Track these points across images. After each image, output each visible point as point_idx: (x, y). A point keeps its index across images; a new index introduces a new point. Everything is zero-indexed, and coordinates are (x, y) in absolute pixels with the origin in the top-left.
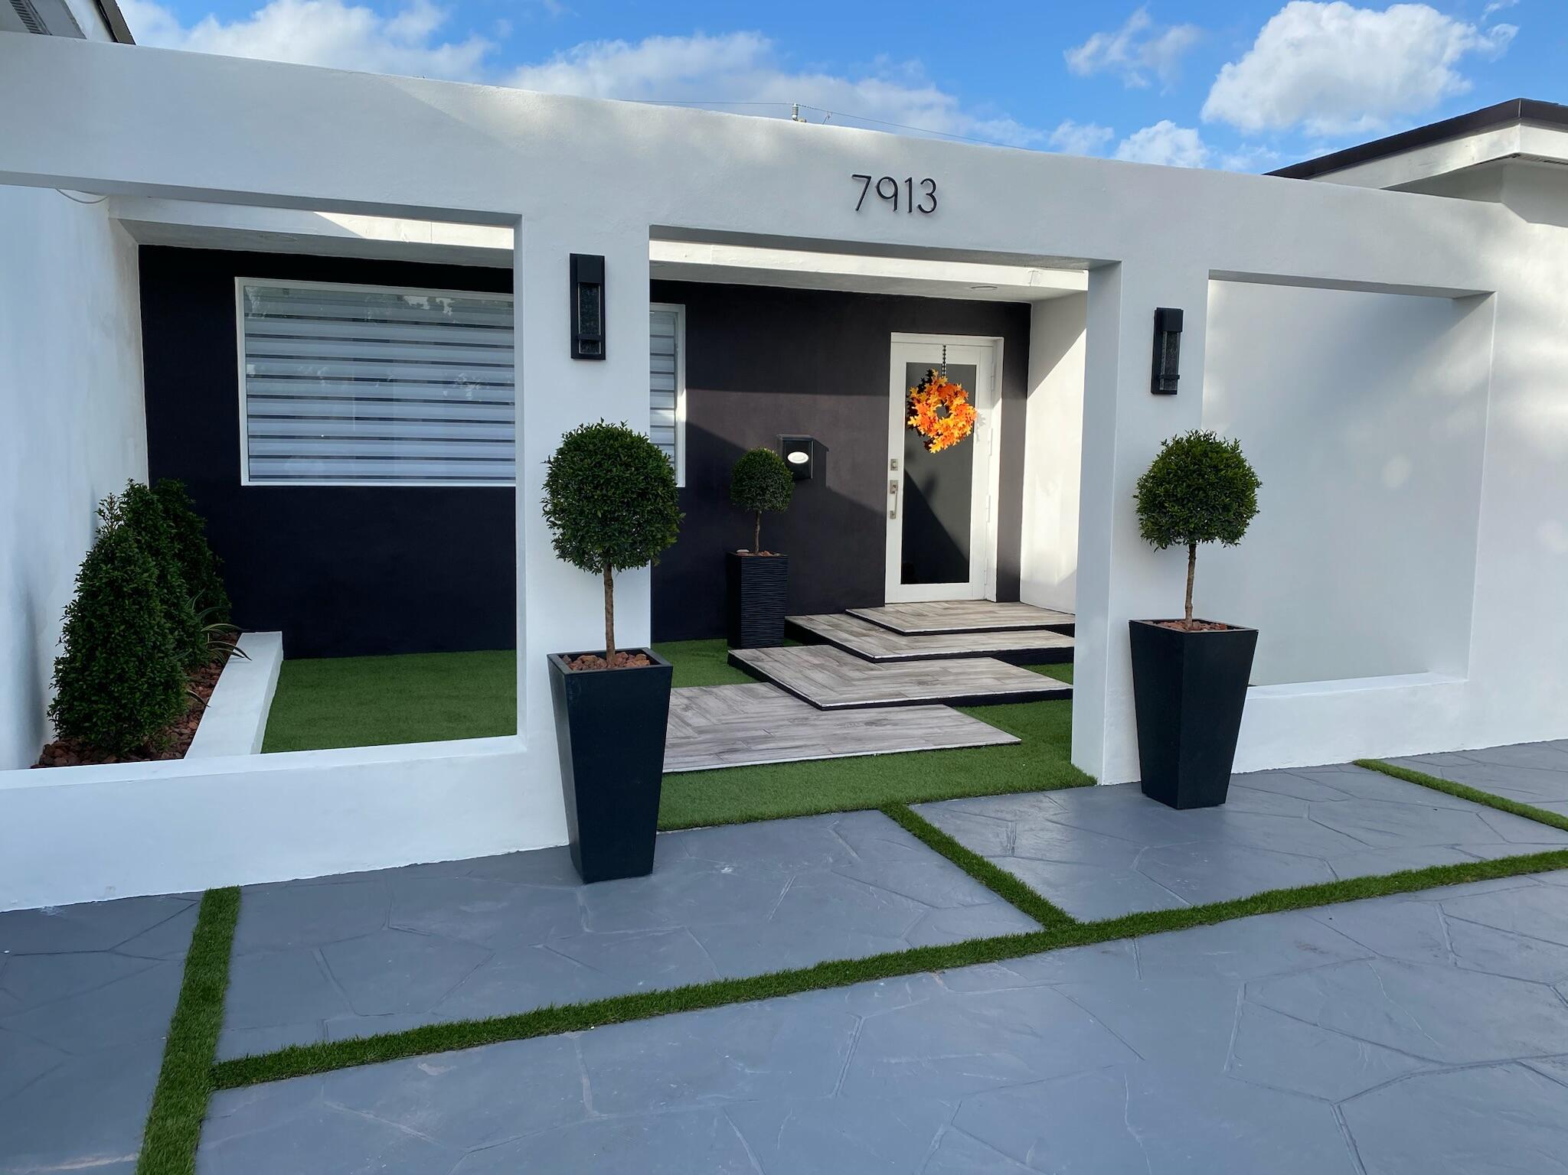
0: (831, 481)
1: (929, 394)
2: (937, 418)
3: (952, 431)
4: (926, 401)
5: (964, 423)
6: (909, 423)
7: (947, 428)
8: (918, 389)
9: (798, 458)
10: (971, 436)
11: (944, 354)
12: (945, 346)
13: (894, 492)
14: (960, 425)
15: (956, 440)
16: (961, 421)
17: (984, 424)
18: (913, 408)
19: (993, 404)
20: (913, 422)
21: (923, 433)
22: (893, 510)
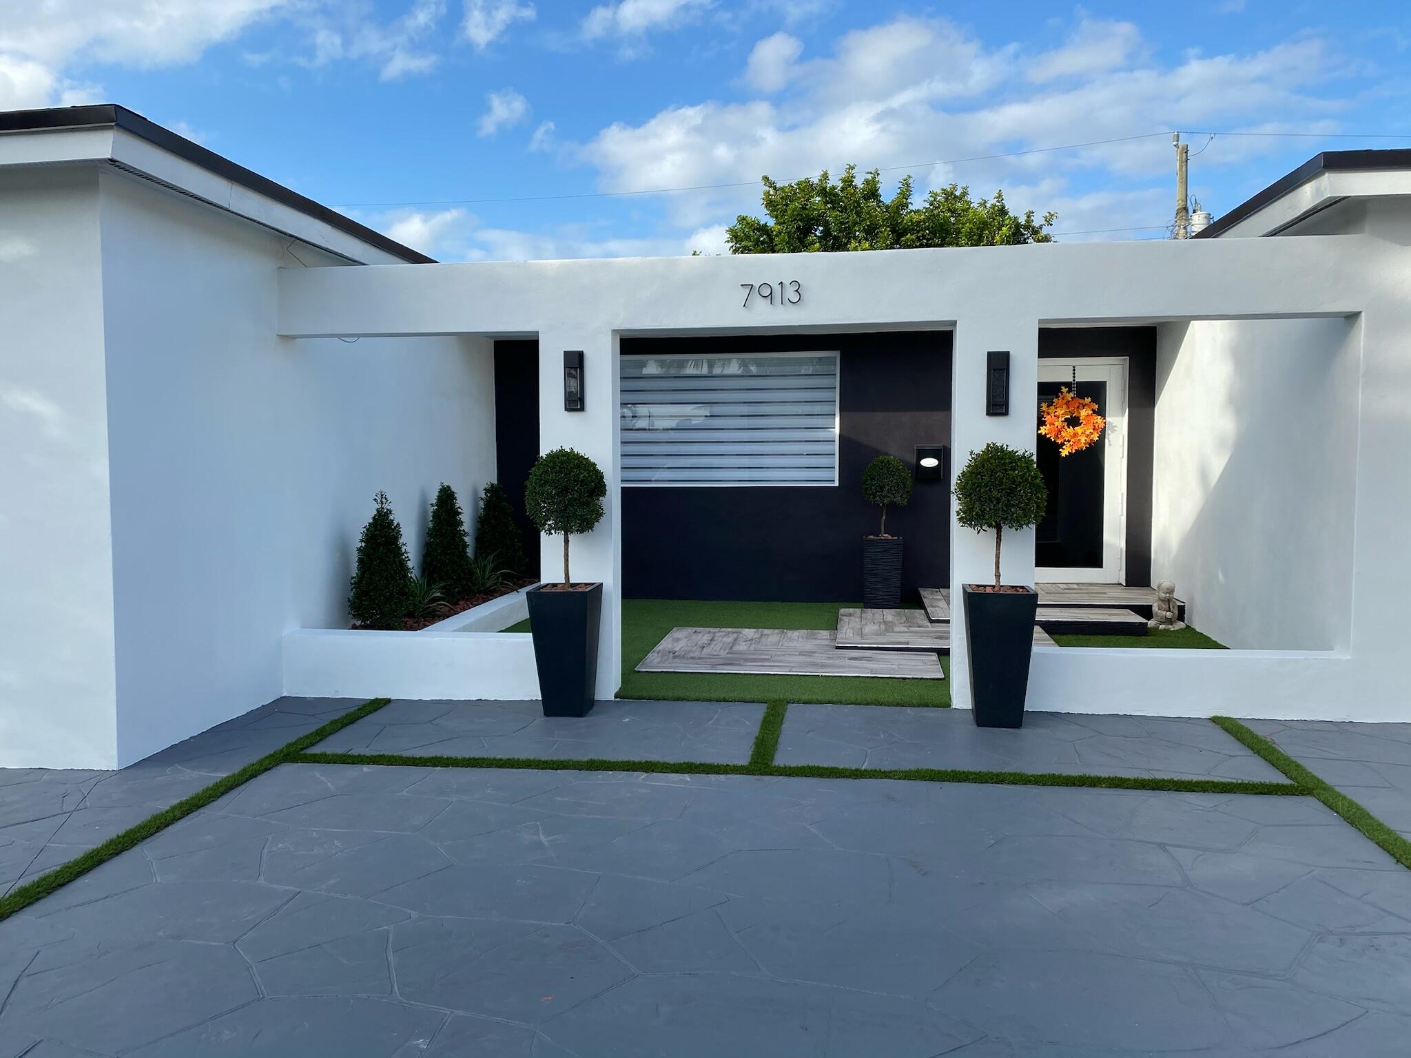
1: (1057, 407)
2: (1065, 427)
4: (1055, 413)
5: (1092, 431)
7: (1075, 435)
8: (1047, 404)
9: (929, 462)
10: (1102, 441)
11: (1074, 374)
12: (1074, 367)
14: (1088, 432)
15: (1085, 445)
16: (1088, 429)
17: (1115, 431)
18: (1043, 419)
19: (1123, 414)
20: (1043, 431)
21: (1052, 439)
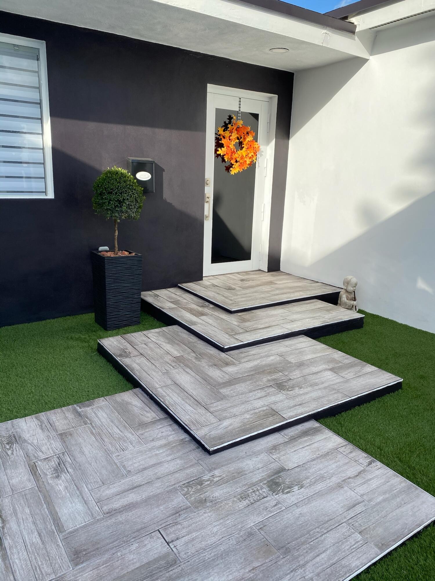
1: (231, 132)
3: (245, 159)
5: (253, 154)
6: (218, 153)
7: (242, 158)
9: (143, 176)
10: (255, 163)
11: (240, 104)
12: (240, 99)
13: (207, 201)
14: (250, 155)
16: (251, 152)
17: (262, 155)
18: (220, 142)
20: (220, 152)
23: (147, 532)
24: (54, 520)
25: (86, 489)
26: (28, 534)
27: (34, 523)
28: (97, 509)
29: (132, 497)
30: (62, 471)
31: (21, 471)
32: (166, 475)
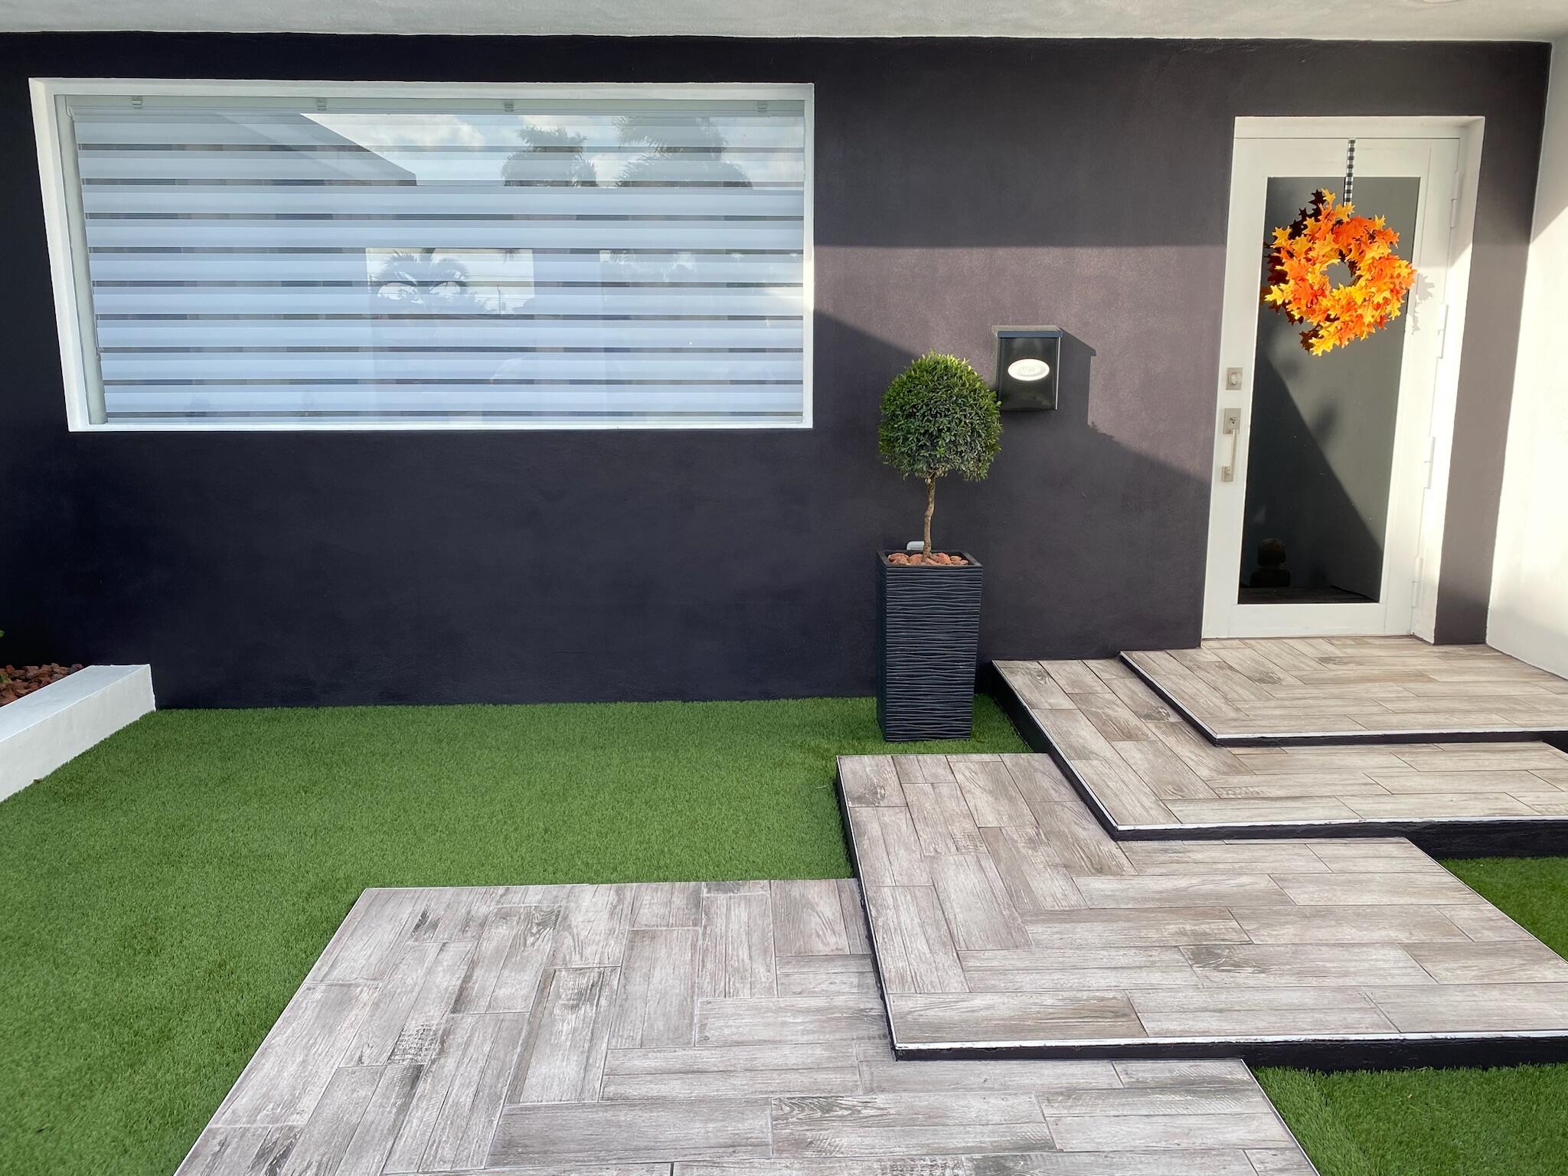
0: (1100, 414)
1: (1313, 238)
2: (1328, 287)
3: (1360, 311)
4: (1306, 253)
5: (1387, 294)
6: (1269, 298)
7: (1350, 306)
8: (1289, 230)
9: (1029, 370)
10: (1401, 321)
11: (1351, 158)
12: (1352, 142)
13: (1230, 432)
14: (1378, 299)
15: (1365, 329)
16: (1379, 290)
17: (1430, 295)
18: (1278, 267)
19: (1452, 256)
20: (1277, 295)
21: (1297, 318)
22: (1228, 464)
23: (650, 1158)
24: (515, 1078)
25: (604, 1045)
26: (462, 1085)
27: (483, 1072)
28: (598, 1085)
29: (675, 1088)
30: (590, 1000)
31: (525, 978)
32: (771, 1068)
